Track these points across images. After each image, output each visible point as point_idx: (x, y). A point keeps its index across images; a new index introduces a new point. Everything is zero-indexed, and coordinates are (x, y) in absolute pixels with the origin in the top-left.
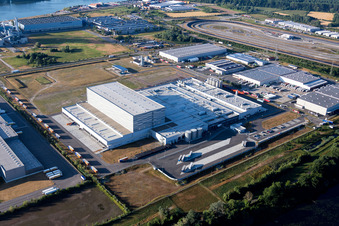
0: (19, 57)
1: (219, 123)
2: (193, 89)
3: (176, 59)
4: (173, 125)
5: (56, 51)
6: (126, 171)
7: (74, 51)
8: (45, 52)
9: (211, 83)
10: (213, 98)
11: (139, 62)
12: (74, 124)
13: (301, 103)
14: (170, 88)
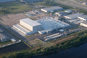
1: (57, 29)
2: (50, 20)
3: (46, 11)
4: (44, 29)
9: (56, 19)
10: (56, 22)
11: (35, 12)
13: (81, 24)
14: (44, 20)
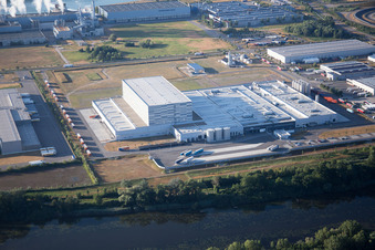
0: (82, 51)
1: (262, 127)
5: (133, 45)
6: (120, 158)
7: (154, 46)
8: (116, 47)
12: (98, 117)
14: (235, 90)
